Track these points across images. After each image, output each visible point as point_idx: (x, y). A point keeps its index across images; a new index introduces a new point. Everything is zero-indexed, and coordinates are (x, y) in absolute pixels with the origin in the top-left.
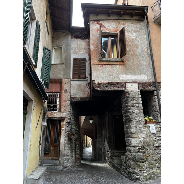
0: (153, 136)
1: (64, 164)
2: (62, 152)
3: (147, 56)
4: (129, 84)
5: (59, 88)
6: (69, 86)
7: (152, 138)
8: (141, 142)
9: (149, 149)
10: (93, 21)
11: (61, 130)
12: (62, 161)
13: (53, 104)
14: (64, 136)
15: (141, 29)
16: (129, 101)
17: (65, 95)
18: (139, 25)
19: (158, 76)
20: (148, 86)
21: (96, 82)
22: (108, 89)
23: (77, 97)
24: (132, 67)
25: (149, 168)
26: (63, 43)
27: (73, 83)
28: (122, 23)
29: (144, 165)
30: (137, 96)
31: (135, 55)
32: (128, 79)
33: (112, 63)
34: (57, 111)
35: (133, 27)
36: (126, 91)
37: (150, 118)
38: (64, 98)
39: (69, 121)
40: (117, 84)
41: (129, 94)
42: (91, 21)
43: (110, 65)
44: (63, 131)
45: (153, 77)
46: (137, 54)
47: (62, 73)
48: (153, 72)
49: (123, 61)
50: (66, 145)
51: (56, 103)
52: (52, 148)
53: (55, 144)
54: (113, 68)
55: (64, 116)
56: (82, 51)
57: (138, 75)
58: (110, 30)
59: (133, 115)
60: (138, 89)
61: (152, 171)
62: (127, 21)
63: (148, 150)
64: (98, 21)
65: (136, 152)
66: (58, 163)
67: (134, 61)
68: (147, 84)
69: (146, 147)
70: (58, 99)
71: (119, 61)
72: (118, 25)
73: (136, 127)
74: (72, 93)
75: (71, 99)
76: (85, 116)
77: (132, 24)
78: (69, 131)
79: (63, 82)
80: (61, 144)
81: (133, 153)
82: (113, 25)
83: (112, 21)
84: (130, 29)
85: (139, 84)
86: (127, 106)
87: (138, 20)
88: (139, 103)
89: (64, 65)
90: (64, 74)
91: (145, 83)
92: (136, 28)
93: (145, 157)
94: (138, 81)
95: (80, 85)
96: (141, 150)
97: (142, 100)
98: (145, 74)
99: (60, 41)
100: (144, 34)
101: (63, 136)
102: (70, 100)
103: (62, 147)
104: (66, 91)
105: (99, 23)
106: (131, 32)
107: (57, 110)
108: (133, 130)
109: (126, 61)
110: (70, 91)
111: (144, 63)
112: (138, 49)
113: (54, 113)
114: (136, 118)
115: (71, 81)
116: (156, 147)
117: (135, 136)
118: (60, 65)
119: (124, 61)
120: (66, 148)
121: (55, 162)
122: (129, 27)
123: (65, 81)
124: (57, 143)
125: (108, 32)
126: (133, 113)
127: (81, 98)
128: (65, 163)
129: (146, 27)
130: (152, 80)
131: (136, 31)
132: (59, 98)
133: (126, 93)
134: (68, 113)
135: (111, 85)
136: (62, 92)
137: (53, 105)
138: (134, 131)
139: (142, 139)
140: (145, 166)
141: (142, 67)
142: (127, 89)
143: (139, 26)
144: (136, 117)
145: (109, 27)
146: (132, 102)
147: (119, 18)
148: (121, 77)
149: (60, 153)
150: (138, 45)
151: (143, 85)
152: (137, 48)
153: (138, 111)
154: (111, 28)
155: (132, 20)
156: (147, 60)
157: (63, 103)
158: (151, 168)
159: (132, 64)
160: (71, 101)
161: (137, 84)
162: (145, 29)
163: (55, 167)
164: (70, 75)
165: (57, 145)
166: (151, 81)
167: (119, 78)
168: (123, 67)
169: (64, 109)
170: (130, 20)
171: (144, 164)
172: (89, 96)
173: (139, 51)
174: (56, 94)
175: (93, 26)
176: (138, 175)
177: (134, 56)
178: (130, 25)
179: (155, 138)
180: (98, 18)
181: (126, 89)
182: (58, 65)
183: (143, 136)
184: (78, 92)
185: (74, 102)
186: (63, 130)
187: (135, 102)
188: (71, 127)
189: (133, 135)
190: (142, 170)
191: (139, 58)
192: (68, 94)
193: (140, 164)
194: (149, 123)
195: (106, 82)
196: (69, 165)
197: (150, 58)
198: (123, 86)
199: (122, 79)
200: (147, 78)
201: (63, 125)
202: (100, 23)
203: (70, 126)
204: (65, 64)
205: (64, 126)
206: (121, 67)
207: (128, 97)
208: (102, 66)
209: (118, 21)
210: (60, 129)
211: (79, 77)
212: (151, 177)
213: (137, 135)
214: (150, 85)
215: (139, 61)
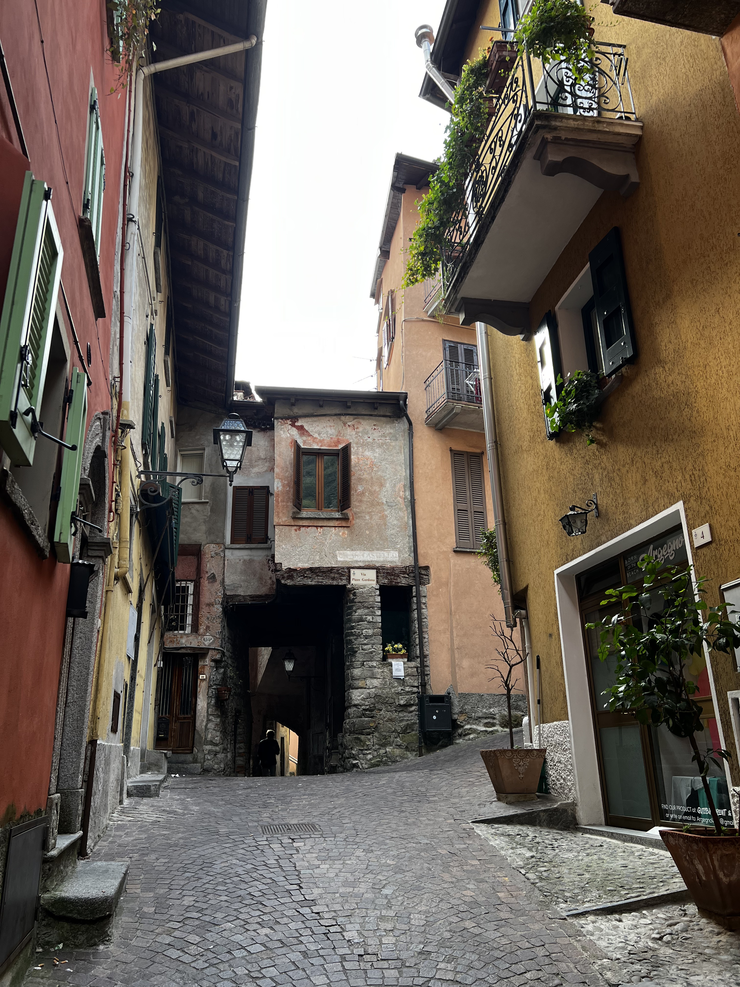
0: (396, 685)
1: (204, 761)
2: (200, 735)
3: (403, 506)
4: (356, 571)
5: (193, 569)
6: (222, 565)
7: (394, 687)
8: (369, 697)
9: (384, 709)
10: (282, 419)
11: (199, 681)
12: (199, 755)
13: (177, 611)
14: (206, 694)
15: (394, 438)
16: (354, 608)
17: (209, 590)
18: (391, 428)
19: (422, 552)
20: (398, 576)
21: (284, 568)
22: (309, 582)
23: (242, 594)
24: (367, 532)
25: (379, 745)
26: (206, 443)
27: (232, 554)
28: (350, 423)
29: (369, 740)
30: (371, 599)
31: (375, 504)
32: (356, 558)
33: (320, 523)
34: (186, 632)
35: (376, 434)
36: (349, 586)
37: (396, 646)
38: (206, 598)
39: (218, 657)
40: (331, 570)
41: (354, 594)
42: (277, 419)
43: (317, 527)
44: (204, 682)
45: (412, 555)
46: (380, 501)
47: (203, 528)
48: (412, 544)
49: (346, 519)
50: (211, 717)
51: (184, 609)
52: (175, 726)
53: (182, 716)
54: (324, 534)
55: (207, 643)
56: (258, 465)
57: (378, 549)
58: (321, 441)
59: (359, 639)
60: (375, 582)
61: (384, 751)
62: (364, 419)
63: (382, 712)
64: (294, 419)
65: (358, 717)
66: (191, 759)
67: (371, 518)
68: (397, 572)
69: (378, 706)
70: (190, 600)
71: (337, 519)
72: (340, 428)
73: (363, 665)
74: (227, 582)
75: (225, 598)
76: (270, 648)
77: (374, 425)
78: (217, 682)
79: (204, 554)
80: (198, 714)
81: (352, 718)
82: (328, 429)
83: (328, 418)
84: (369, 440)
85: (380, 570)
86: (350, 621)
87: (390, 417)
88: (373, 614)
89: (208, 507)
90: (209, 532)
91: (393, 568)
92: (384, 436)
93: (372, 725)
94: (378, 565)
95: (251, 561)
96: (369, 712)
97: (382, 608)
98: (395, 549)
99: (198, 437)
100: (401, 452)
101: (203, 696)
102: (223, 601)
103: (201, 724)
104: (213, 578)
105: (296, 424)
106: (370, 446)
107: (188, 630)
108: (357, 672)
109: (353, 519)
110: (223, 579)
111: (395, 522)
112: (384, 489)
113: (181, 637)
114: (365, 647)
115: (227, 551)
116: (400, 705)
117: (360, 683)
118: (197, 506)
119: (348, 519)
120: (211, 725)
121: (182, 757)
122: (367, 433)
123: (209, 549)
124: (187, 714)
125: (316, 447)
126: (359, 636)
127: (251, 596)
128: (208, 760)
129: (407, 434)
130: (410, 561)
131: (383, 444)
132: (192, 596)
133: (350, 590)
134: (218, 636)
135: (316, 573)
136: (202, 580)
137: (177, 616)
138: (359, 674)
139: (373, 690)
140: (371, 740)
141: (390, 532)
142: (352, 582)
143: (392, 431)
144: (365, 644)
145: (319, 434)
146: (359, 612)
147: (344, 412)
148: (340, 554)
149: (196, 736)
150: (384, 480)
151: (387, 573)
152: (382, 485)
153: (370, 632)
154: (324, 436)
155: (376, 416)
156: (401, 514)
157: (204, 611)
158: (384, 745)
159: (367, 524)
160: (225, 604)
161: (374, 571)
162: (404, 440)
163: (185, 766)
164: (224, 533)
165: (188, 718)
166: (408, 564)
167: (335, 556)
168: (346, 531)
169: (208, 627)
170: (371, 415)
171: (369, 737)
172: (274, 592)
173: (385, 495)
174: (183, 584)
175: (282, 432)
176: (356, 759)
177: (372, 505)
178: (368, 428)
179: (400, 688)
180: (296, 411)
181: (349, 582)
182: (193, 505)
183: (375, 685)
184: (244, 581)
185: (232, 609)
186: (203, 680)
187: (366, 611)
188: (225, 673)
189: (356, 682)
190: (365, 748)
191: (384, 510)
192: (217, 586)
193: (362, 737)
194: (393, 658)
195: (307, 565)
196: (216, 766)
197: (410, 510)
198: (343, 575)
199: (342, 559)
200: (399, 556)
201: (204, 667)
202: (298, 424)
203: (222, 670)
204: (211, 502)
205: (207, 670)
206: (341, 531)
207: (353, 601)
208: (299, 529)
209: (343, 418)
210: (197, 678)
211: (249, 540)
212: (381, 761)
213: (363, 682)
214: (404, 573)
215: (384, 517)
